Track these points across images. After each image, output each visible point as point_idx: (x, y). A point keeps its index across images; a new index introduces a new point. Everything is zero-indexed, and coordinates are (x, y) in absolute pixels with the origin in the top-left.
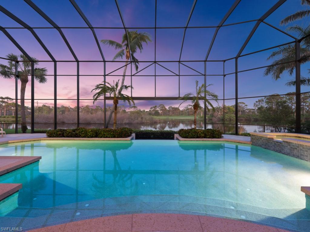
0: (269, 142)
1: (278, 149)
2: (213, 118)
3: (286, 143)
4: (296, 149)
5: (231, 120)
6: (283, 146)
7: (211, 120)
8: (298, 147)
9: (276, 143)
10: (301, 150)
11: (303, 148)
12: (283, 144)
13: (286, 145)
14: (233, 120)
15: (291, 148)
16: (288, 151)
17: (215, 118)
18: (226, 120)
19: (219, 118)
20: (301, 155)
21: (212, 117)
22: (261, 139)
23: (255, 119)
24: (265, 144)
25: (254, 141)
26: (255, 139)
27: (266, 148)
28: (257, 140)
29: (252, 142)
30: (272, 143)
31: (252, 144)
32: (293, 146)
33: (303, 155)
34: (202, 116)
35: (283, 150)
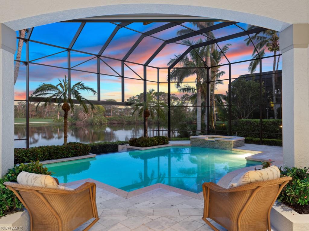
0: (205, 142)
1: (212, 146)
2: (78, 122)
3: (217, 141)
4: (223, 144)
5: (101, 124)
6: (215, 143)
7: (75, 124)
8: (224, 143)
9: (210, 142)
10: (225, 144)
11: (227, 143)
12: (215, 142)
13: (217, 143)
14: (104, 124)
15: (220, 144)
16: (218, 146)
17: (80, 122)
18: (96, 124)
19: (86, 121)
20: (225, 147)
21: (76, 120)
22: (199, 141)
23: (127, 121)
24: (202, 144)
25: (194, 143)
26: (194, 141)
27: (203, 147)
28: (196, 142)
29: (192, 144)
30: (208, 143)
31: (192, 146)
32: (221, 142)
33: (226, 147)
34: (58, 118)
35: (215, 146)
